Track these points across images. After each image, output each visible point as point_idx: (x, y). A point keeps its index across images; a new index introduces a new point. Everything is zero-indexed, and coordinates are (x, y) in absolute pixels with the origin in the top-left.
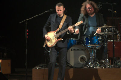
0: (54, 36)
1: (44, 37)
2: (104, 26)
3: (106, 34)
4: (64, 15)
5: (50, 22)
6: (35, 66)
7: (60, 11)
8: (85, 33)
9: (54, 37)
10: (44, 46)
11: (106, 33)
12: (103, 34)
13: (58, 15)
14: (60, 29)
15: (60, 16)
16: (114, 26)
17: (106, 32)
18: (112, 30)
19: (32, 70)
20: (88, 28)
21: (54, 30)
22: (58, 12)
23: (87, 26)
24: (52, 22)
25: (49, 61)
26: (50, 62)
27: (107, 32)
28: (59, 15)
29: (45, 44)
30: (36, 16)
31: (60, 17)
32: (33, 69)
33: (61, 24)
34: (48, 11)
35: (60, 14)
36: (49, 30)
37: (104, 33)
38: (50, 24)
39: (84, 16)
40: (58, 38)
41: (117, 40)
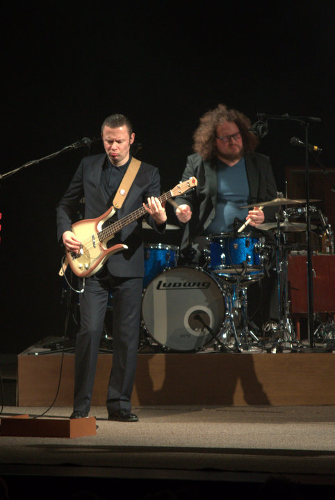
0: (96, 236)
1: (59, 239)
2: (276, 200)
3: (282, 228)
4: (133, 159)
5: (82, 187)
6: (29, 346)
7: (119, 142)
8: (206, 226)
9: (97, 241)
10: (61, 273)
11: (282, 225)
12: (273, 230)
13: (110, 159)
14: (116, 209)
15: (116, 161)
16: (311, 201)
17: (283, 221)
18: (303, 213)
19: (16, 359)
20: (220, 206)
21: (95, 215)
22: (110, 149)
23: (213, 199)
24: (87, 187)
25: (79, 327)
26: (82, 332)
27: (286, 220)
28: (114, 156)
29: (64, 267)
30: (33, 162)
31: (117, 168)
32: (19, 356)
33: (123, 191)
34: (73, 146)
35: (119, 156)
36: (78, 212)
37: (274, 225)
38: (81, 194)
39: (202, 164)
40: (109, 244)
41: (321, 249)
